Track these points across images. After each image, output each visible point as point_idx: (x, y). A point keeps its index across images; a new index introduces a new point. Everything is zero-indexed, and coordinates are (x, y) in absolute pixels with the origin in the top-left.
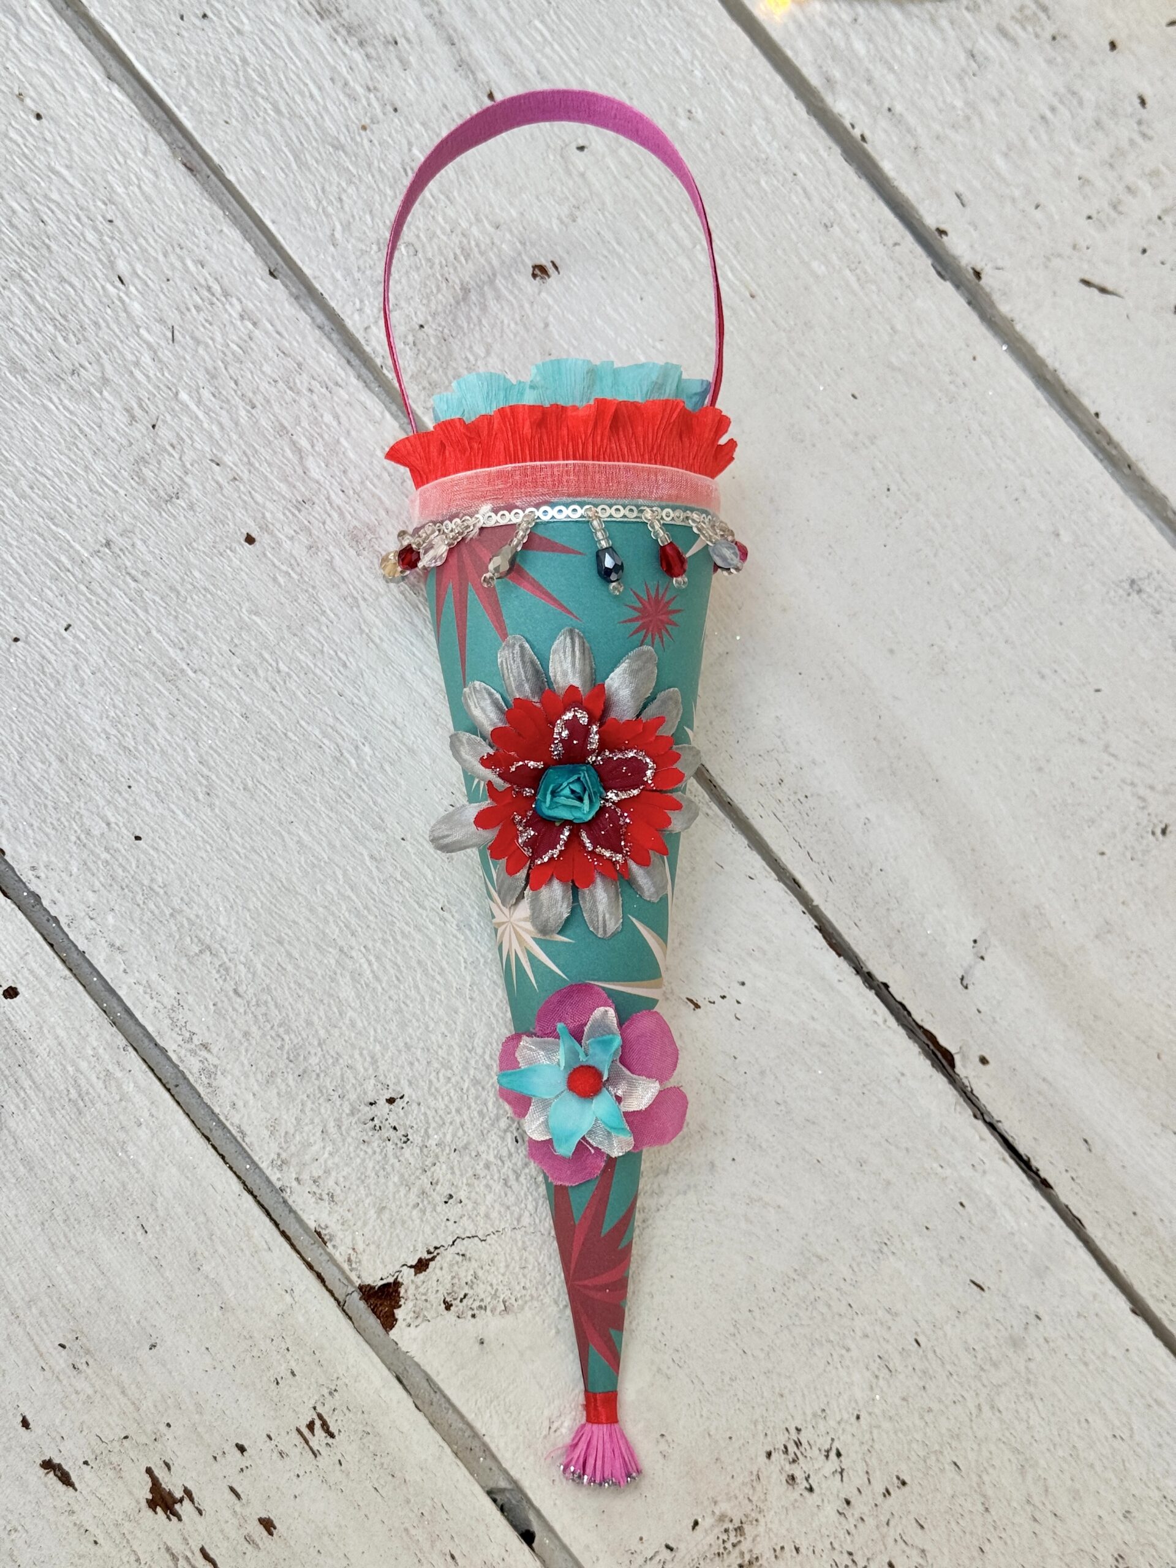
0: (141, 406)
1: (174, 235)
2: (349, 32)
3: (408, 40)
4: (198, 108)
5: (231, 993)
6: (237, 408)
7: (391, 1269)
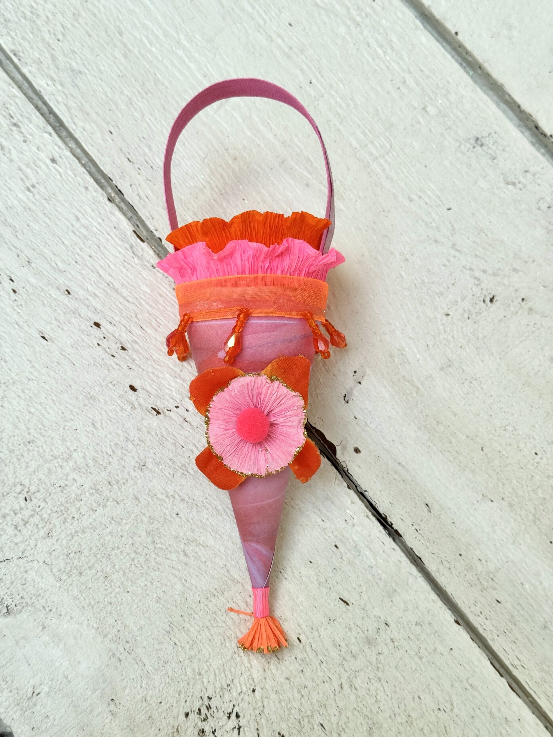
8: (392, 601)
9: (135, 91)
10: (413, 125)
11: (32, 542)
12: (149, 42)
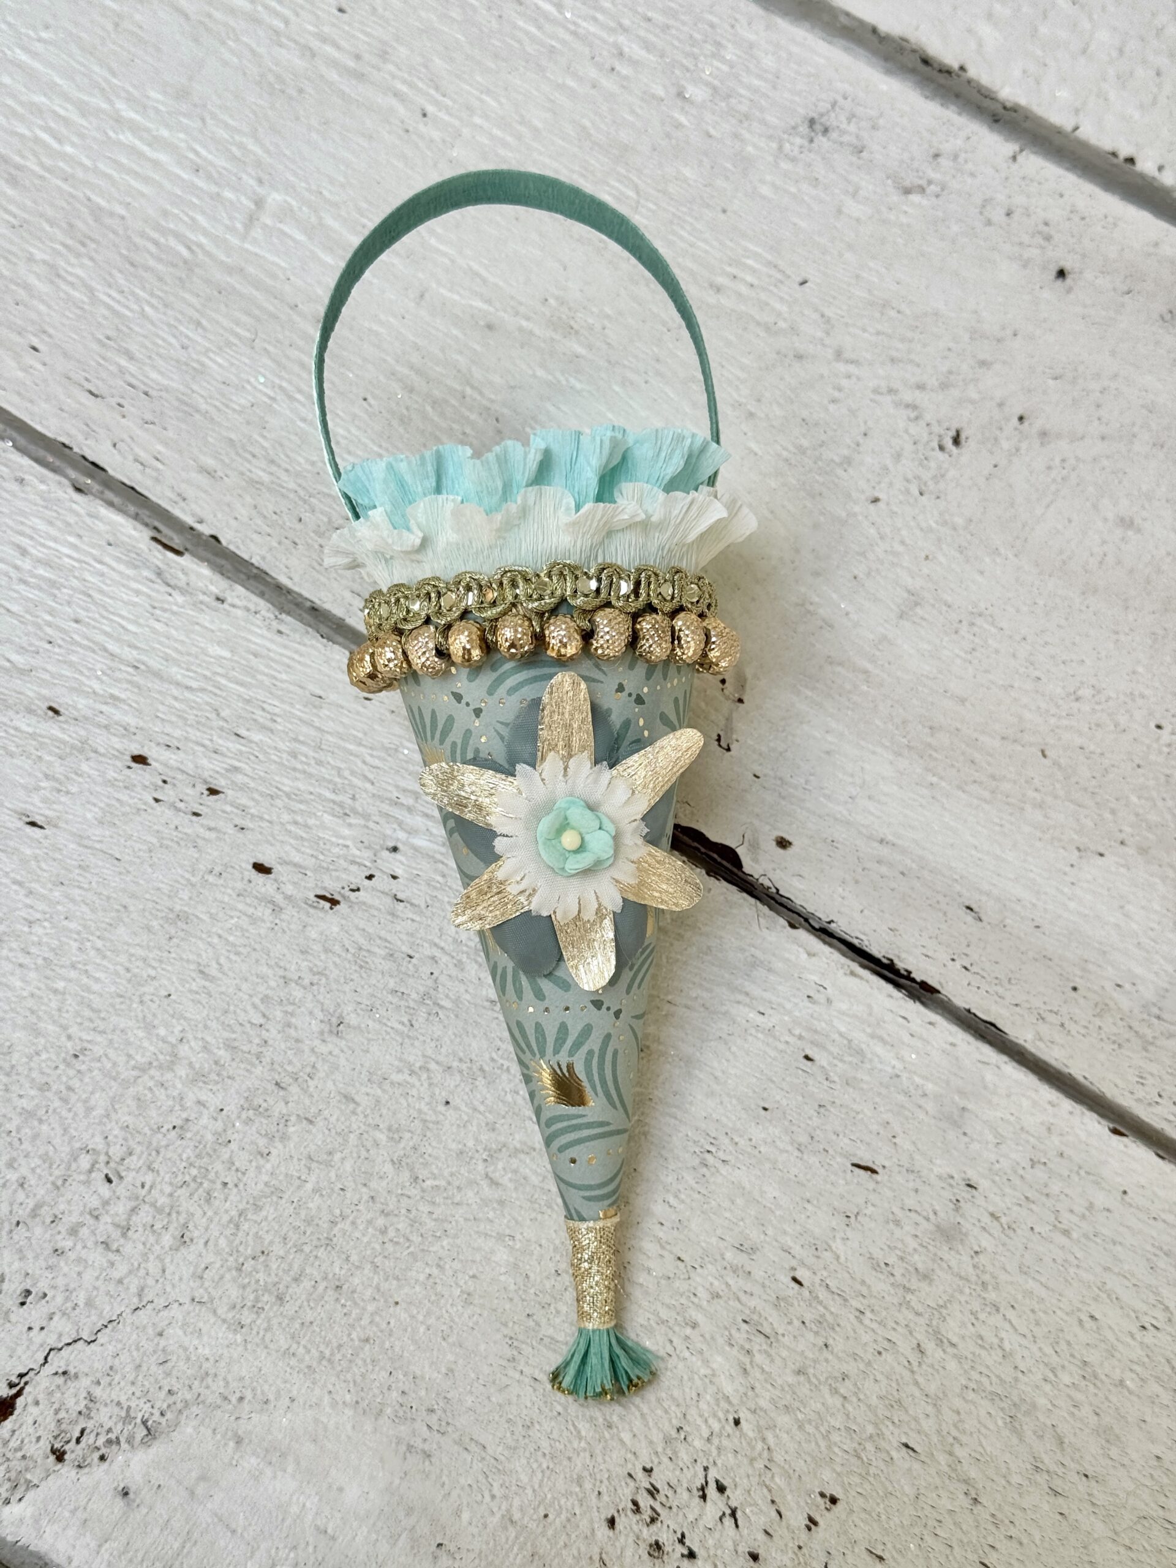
8: (965, 1134)
9: (58, 247)
10: (668, 136)
11: (153, 1266)
12: (55, 138)
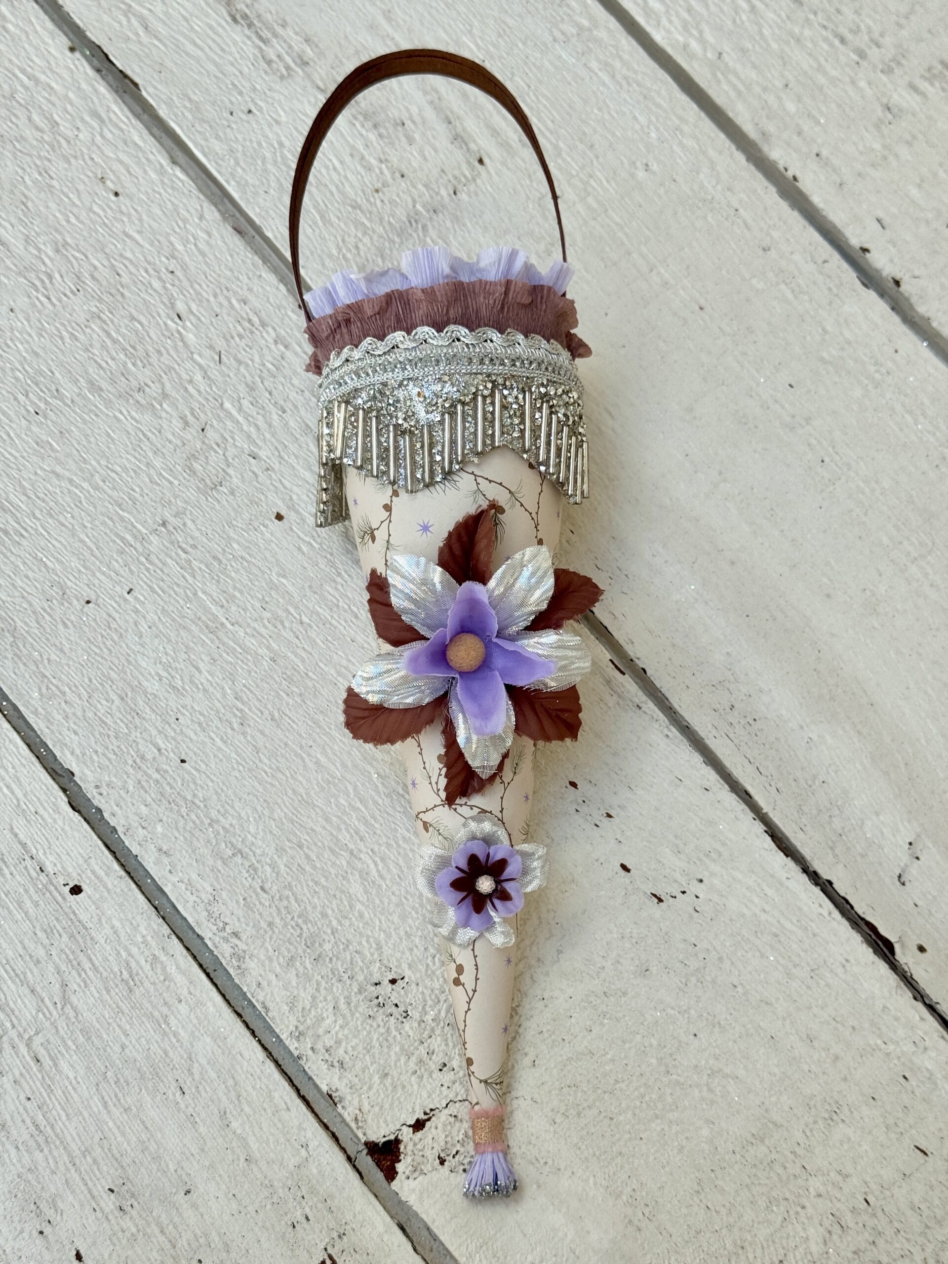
0: (193, 414)
1: (223, 280)
2: (365, 118)
3: (414, 122)
4: (243, 182)
5: (259, 890)
6: (270, 413)
7: (393, 1128)
